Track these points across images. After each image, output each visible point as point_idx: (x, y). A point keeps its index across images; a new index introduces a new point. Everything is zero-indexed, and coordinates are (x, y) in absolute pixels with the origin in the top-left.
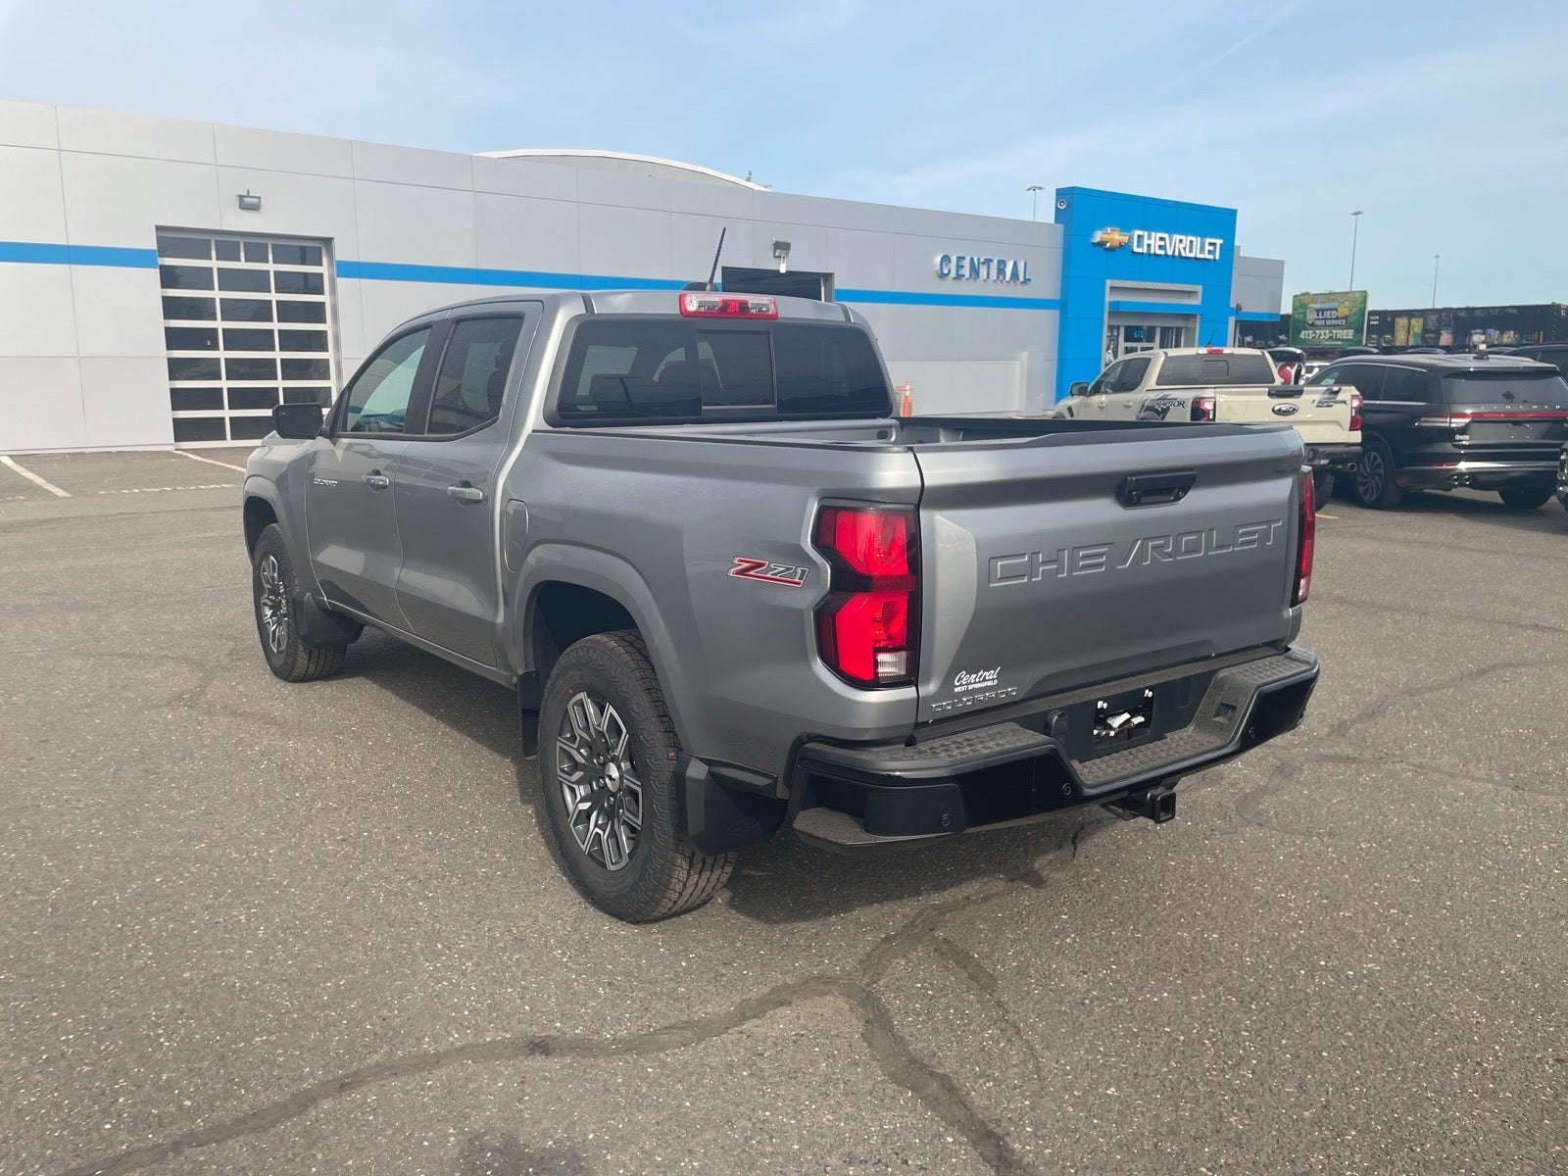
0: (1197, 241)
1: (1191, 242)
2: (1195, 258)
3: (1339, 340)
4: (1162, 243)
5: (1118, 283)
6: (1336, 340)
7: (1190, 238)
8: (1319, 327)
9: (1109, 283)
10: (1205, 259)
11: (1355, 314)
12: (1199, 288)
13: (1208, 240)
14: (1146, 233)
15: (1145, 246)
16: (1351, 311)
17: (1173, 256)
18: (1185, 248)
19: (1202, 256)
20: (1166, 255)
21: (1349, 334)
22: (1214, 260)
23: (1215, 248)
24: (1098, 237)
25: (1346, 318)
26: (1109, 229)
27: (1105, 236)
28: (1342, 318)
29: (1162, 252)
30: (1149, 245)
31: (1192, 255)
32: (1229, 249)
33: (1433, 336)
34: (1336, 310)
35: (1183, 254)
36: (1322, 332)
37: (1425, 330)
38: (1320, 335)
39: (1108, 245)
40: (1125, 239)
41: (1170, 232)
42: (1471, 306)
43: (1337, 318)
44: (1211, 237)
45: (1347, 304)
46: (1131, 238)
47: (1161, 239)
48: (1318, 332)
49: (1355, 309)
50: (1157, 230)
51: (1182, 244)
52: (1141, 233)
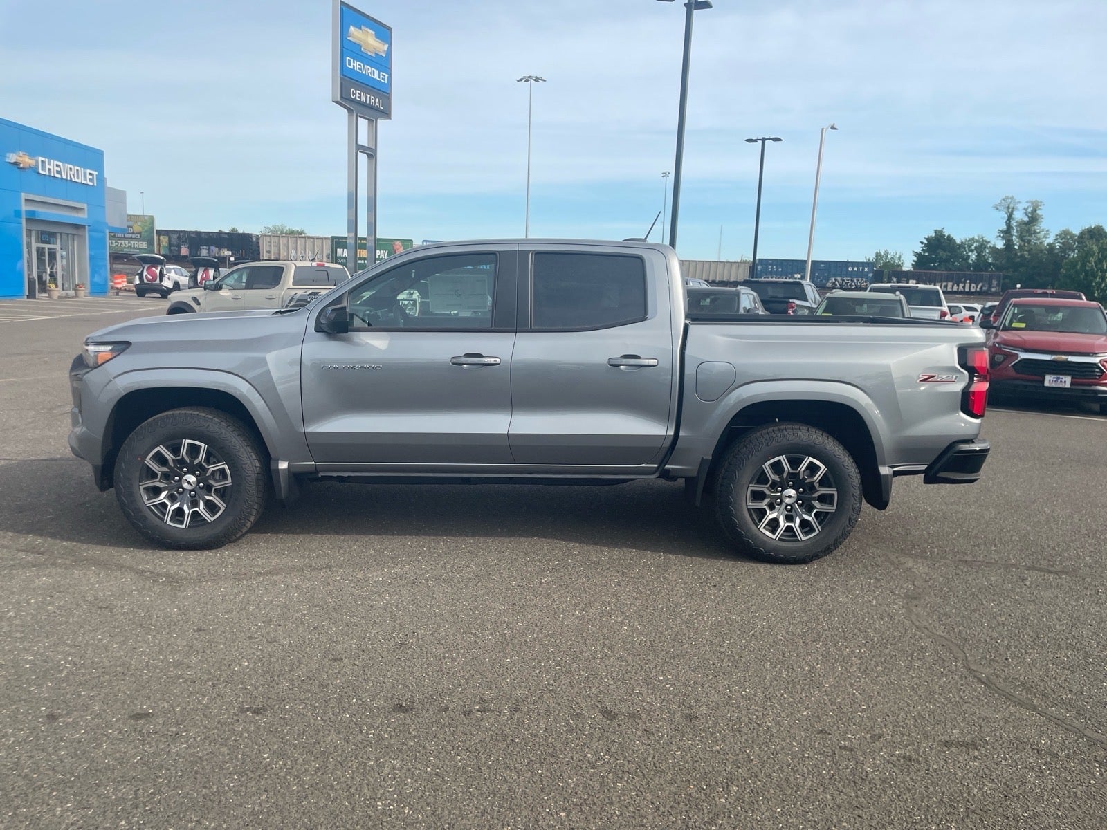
0: (81, 170)
1: (77, 170)
2: (81, 183)
3: (137, 248)
4: (59, 169)
5: (31, 197)
6: (134, 248)
7: (77, 168)
8: (120, 238)
9: (24, 196)
10: (87, 185)
11: (146, 231)
12: (85, 206)
13: (88, 171)
14: (47, 160)
15: (47, 170)
16: (143, 229)
17: (66, 180)
18: (74, 175)
19: (85, 182)
20: (62, 178)
21: (144, 245)
22: (93, 186)
23: (93, 177)
24: (12, 157)
25: (140, 233)
26: (21, 153)
27: (19, 158)
28: (137, 233)
29: (59, 176)
30: (49, 169)
31: (79, 181)
32: (101, 179)
33: (175, 248)
34: (132, 227)
35: (73, 180)
36: (123, 242)
37: (170, 245)
38: (121, 244)
39: (21, 165)
40: (32, 162)
41: (64, 161)
42: (198, 230)
43: (133, 233)
44: (90, 169)
45: (139, 224)
46: (37, 162)
47: (57, 166)
48: (120, 242)
49: (146, 228)
50: (54, 160)
51: (70, 171)
52: (43, 159)
